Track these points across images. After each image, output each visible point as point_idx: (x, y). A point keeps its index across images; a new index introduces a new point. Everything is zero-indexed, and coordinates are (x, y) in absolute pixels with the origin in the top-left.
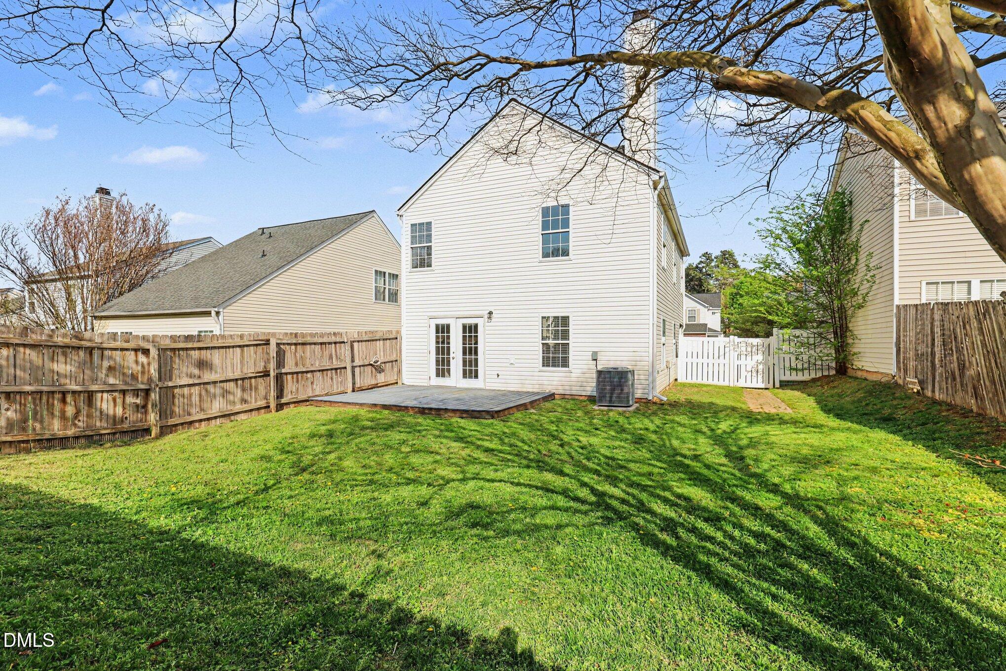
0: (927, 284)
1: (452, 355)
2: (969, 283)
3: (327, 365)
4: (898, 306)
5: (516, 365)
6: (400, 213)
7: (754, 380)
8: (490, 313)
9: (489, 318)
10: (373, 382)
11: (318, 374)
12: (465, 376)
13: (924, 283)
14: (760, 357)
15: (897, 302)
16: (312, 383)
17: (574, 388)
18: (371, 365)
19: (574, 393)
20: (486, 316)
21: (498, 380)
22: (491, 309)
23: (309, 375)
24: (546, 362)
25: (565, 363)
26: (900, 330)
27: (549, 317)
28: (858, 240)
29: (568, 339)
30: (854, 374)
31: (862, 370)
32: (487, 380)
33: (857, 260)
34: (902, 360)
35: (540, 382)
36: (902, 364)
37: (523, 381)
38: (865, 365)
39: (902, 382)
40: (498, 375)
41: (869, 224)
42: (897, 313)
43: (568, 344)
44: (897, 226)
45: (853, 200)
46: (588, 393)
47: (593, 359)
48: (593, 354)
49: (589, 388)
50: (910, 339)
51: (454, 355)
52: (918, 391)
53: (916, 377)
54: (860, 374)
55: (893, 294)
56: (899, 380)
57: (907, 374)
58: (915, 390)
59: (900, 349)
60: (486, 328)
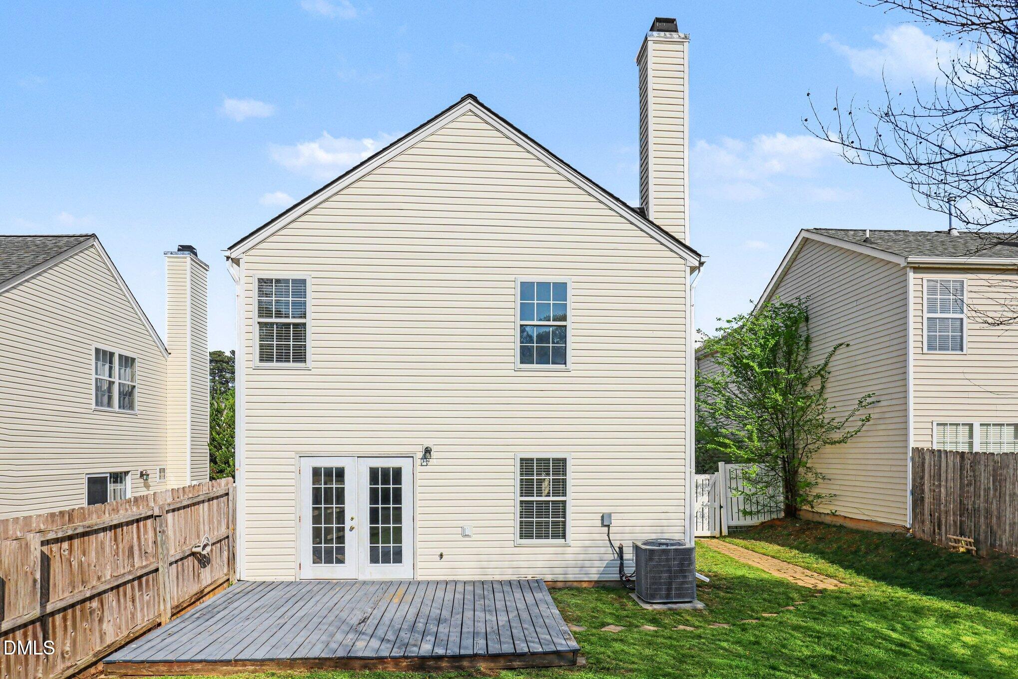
0: (938, 424)
1: (348, 524)
2: (971, 426)
3: (125, 571)
5: (474, 537)
6: (235, 254)
7: (700, 527)
8: (428, 451)
9: (424, 457)
10: (194, 589)
11: (110, 597)
12: (374, 559)
13: (935, 424)
14: (705, 498)
15: (912, 444)
16: (101, 621)
17: (570, 570)
18: (193, 554)
19: (571, 577)
20: (421, 455)
21: (442, 564)
22: (428, 443)
23: (95, 604)
24: (526, 532)
25: (560, 532)
26: (922, 478)
27: (532, 460)
28: (826, 364)
29: (564, 494)
30: (817, 518)
31: (834, 514)
32: (419, 565)
33: (823, 387)
34: (927, 512)
35: (515, 564)
36: (927, 516)
37: (485, 564)
38: (843, 511)
39: (926, 537)
40: (441, 556)
41: (850, 348)
42: (913, 459)
43: (564, 502)
44: (911, 357)
45: (810, 317)
46: (595, 577)
47: (603, 525)
48: (603, 517)
49: (594, 570)
50: (949, 487)
51: (353, 523)
52: (969, 551)
53: (962, 534)
54: (828, 520)
55: (906, 435)
56: (919, 535)
57: (939, 528)
58: (962, 550)
59: (922, 499)
60: (418, 476)
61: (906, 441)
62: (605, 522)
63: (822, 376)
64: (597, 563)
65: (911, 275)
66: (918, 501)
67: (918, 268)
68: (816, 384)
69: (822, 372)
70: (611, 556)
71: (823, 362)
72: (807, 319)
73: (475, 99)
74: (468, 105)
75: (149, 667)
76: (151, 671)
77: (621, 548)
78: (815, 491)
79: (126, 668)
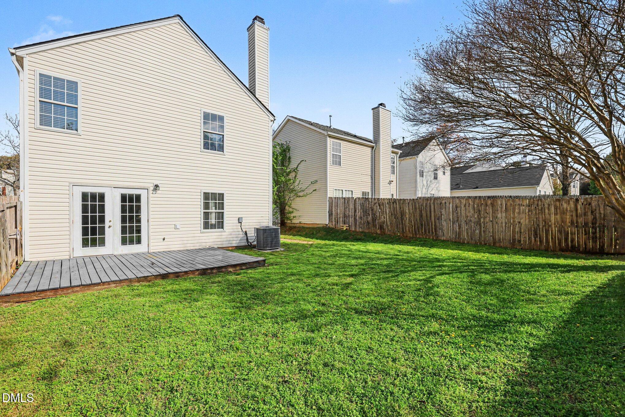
1: (107, 224)
2: (342, 190)
4: (330, 198)
5: (181, 229)
6: (20, 53)
8: (156, 186)
9: (155, 190)
12: (124, 243)
13: (334, 190)
15: (329, 196)
17: (224, 242)
19: (225, 246)
20: (152, 188)
21: (164, 243)
22: (156, 182)
24: (206, 226)
25: (221, 226)
26: (332, 207)
27: (209, 193)
28: (297, 167)
29: (223, 209)
30: (293, 225)
31: (300, 223)
32: (151, 244)
33: (296, 176)
34: (333, 218)
35: (200, 241)
36: (333, 220)
37: (185, 242)
38: (303, 222)
39: (333, 226)
40: (164, 239)
41: (306, 162)
42: (329, 201)
43: (223, 213)
44: (328, 166)
45: (291, 149)
46: (236, 245)
47: (239, 222)
48: (239, 219)
49: (234, 242)
50: (340, 210)
51: (111, 224)
52: (347, 229)
53: (344, 224)
54: (298, 225)
55: (327, 193)
56: (331, 226)
57: (338, 223)
58: (344, 229)
59: (332, 214)
60: (150, 199)
61: (327, 195)
62: (240, 221)
63: (295, 172)
64: (235, 239)
65: (328, 138)
66: (330, 214)
67: (330, 137)
68: (292, 175)
69: (295, 170)
70: (242, 235)
71: (296, 166)
72: (289, 150)
73: (181, 18)
74: (177, 20)
75: (39, 294)
76: (41, 297)
77: (246, 232)
78: (292, 215)
79: (19, 297)
